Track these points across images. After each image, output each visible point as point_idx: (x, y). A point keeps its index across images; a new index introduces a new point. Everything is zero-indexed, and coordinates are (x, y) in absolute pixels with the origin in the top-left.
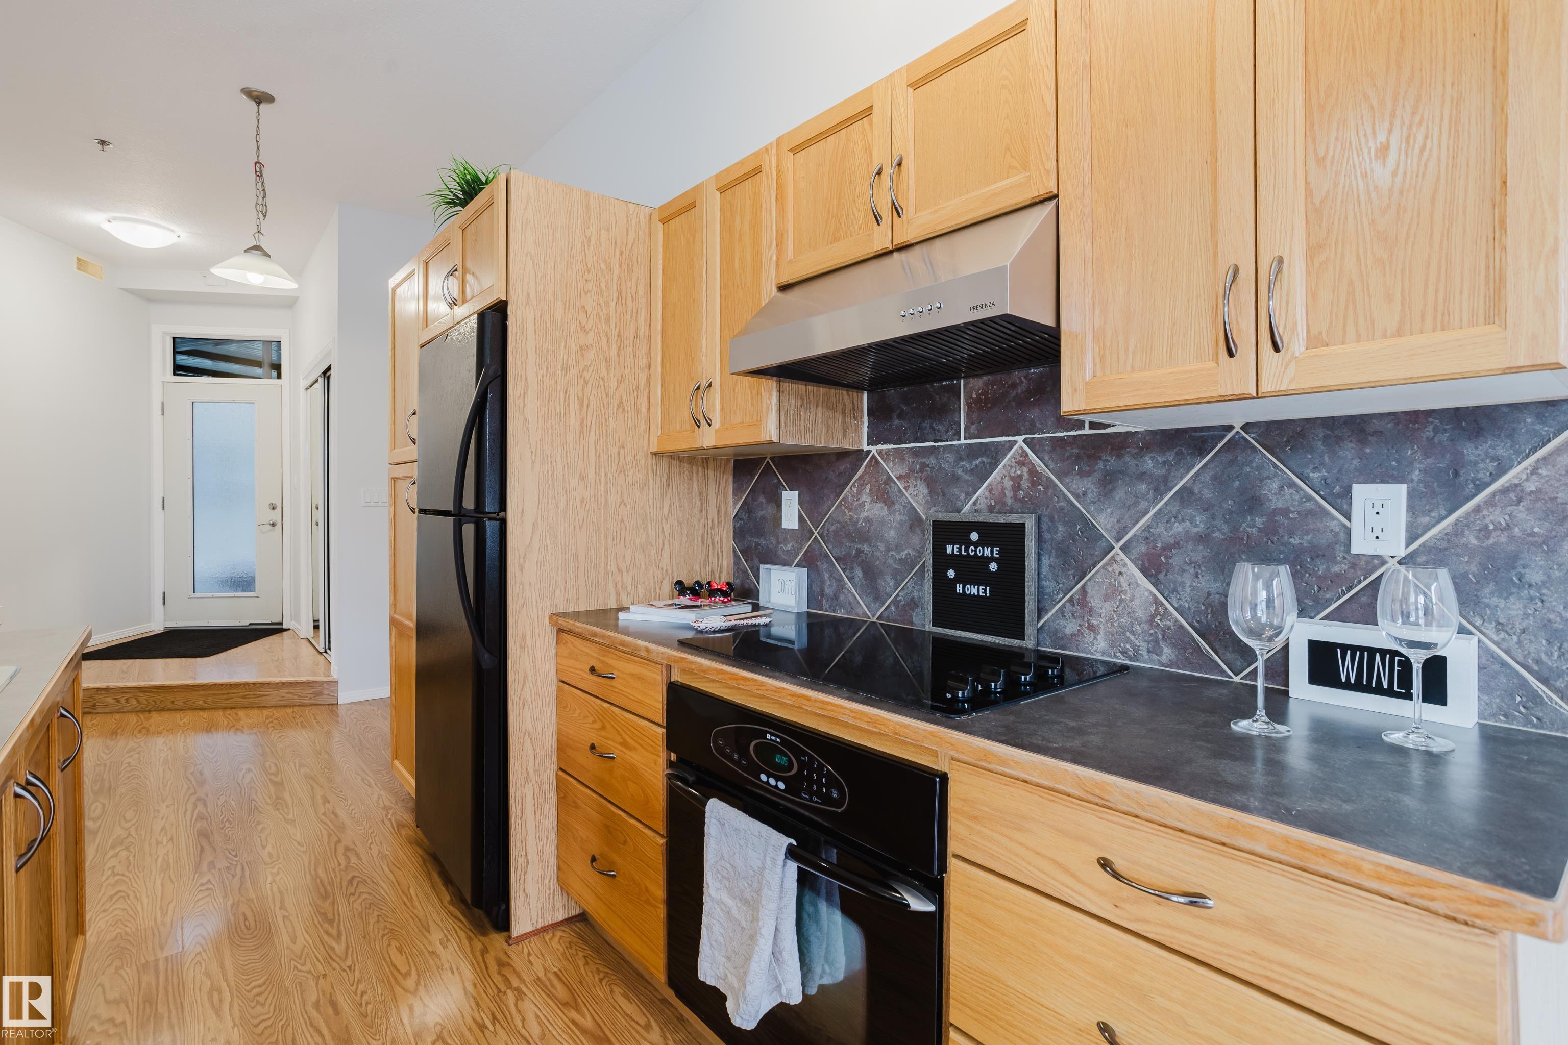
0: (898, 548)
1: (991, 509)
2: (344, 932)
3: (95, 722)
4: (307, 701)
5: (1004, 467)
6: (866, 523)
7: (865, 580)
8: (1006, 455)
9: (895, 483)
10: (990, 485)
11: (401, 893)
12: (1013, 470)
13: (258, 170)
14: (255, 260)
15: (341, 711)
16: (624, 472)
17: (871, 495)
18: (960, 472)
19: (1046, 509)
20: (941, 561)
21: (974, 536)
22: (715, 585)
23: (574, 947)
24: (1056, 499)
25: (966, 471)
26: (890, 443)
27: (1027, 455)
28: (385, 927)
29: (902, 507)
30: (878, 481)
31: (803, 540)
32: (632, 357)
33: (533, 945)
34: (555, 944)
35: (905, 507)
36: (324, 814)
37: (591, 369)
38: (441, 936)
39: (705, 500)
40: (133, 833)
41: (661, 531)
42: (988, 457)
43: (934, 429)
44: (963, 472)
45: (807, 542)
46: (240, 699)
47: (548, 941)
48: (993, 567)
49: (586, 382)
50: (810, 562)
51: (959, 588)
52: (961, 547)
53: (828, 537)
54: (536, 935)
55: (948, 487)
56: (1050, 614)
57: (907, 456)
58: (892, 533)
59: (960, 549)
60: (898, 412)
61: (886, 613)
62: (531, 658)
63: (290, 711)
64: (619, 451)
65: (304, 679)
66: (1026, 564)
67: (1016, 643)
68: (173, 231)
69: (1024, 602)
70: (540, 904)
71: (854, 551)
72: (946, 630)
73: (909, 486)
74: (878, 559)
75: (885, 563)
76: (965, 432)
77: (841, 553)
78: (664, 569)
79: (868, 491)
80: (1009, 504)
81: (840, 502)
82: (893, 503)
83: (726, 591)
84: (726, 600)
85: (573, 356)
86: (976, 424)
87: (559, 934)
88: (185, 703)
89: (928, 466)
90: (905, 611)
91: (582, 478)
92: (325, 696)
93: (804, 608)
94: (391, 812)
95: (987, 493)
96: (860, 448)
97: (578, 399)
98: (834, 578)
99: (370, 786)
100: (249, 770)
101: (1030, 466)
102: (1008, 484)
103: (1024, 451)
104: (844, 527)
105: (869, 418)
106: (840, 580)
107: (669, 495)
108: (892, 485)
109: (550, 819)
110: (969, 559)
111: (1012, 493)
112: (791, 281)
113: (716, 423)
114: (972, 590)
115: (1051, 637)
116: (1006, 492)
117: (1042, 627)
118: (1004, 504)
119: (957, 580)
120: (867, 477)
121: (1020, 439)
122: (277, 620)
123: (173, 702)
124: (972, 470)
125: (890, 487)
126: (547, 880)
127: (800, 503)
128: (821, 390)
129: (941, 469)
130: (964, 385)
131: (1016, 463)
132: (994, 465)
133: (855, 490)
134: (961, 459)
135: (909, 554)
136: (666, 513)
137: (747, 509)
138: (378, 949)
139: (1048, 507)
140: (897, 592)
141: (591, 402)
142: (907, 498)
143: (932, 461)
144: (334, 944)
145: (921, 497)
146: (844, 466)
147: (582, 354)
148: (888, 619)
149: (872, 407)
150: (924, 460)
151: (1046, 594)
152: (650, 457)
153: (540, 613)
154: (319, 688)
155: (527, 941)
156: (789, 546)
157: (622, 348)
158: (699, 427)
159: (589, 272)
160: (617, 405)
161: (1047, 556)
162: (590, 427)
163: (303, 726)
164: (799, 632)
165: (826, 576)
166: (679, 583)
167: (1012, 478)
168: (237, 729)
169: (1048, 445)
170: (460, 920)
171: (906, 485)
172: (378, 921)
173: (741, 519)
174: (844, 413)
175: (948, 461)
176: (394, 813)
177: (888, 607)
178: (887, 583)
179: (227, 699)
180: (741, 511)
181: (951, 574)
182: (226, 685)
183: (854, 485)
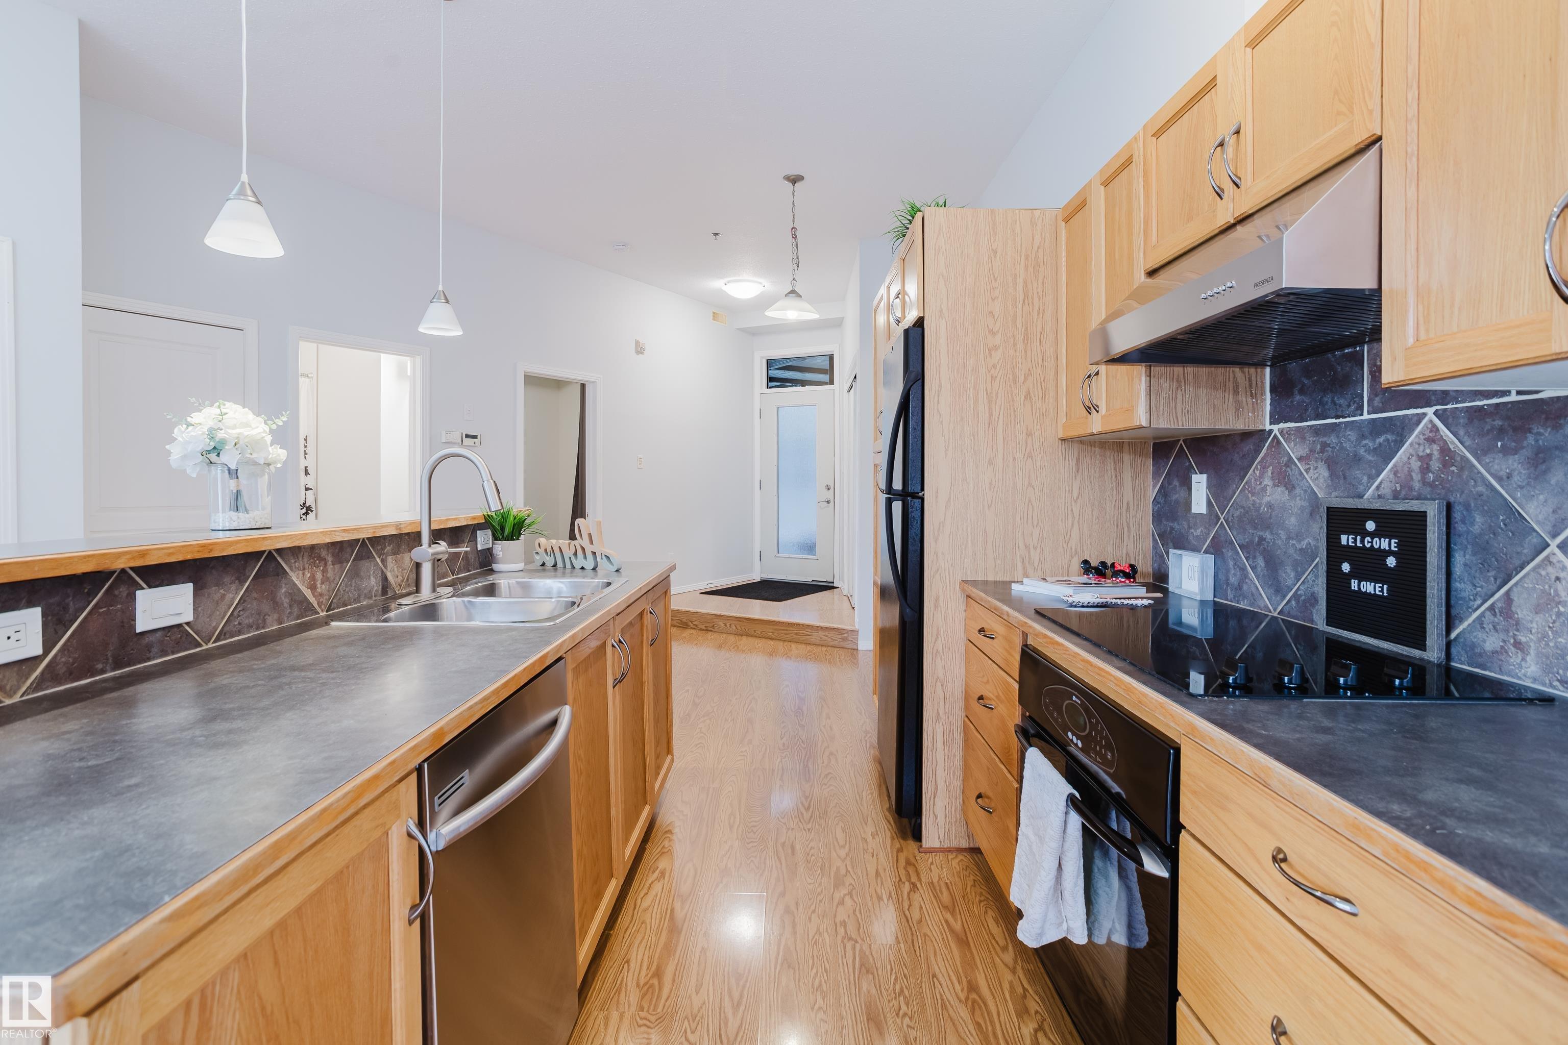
0: (1299, 537)
1: (1396, 496)
2: (812, 808)
3: (712, 637)
4: (837, 643)
5: (1411, 444)
6: (1268, 509)
7: (1267, 570)
8: (1413, 430)
9: (1296, 465)
10: (1395, 466)
11: (856, 792)
12: (1422, 448)
13: (793, 233)
14: (792, 301)
15: (860, 655)
16: (1032, 457)
17: (1272, 478)
18: (1362, 451)
19: (1461, 495)
20: (1335, 553)
21: (1370, 526)
22: (1118, 566)
23: (969, 870)
24: (1472, 482)
25: (1368, 451)
26: (1291, 421)
27: (1437, 430)
28: (839, 812)
29: (1302, 492)
30: (1279, 463)
31: (1210, 525)
32: (1039, 351)
33: (937, 858)
34: (955, 863)
35: (1305, 491)
36: (824, 726)
37: (998, 367)
38: (874, 830)
39: (1120, 484)
40: (715, 710)
41: (1069, 512)
42: (1393, 433)
43: (1335, 404)
44: (1365, 451)
45: (1214, 528)
46: (794, 635)
47: (950, 860)
48: (1391, 562)
49: (994, 378)
50: (1216, 548)
51: (1354, 585)
52: (1356, 537)
53: (1233, 523)
54: (942, 852)
55: (1349, 469)
56: (1465, 625)
57: (1307, 435)
58: (1293, 520)
59: (1355, 540)
60: (1299, 386)
61: (1287, 607)
62: (943, 617)
63: (824, 649)
64: (1026, 439)
65: (835, 626)
66: (1428, 560)
67: (1416, 653)
68: (761, 283)
69: (1425, 606)
70: (947, 827)
71: (1257, 539)
72: (1340, 631)
73: (1309, 469)
74: (1280, 548)
75: (1285, 553)
76: (1369, 405)
77: (1245, 540)
78: (1073, 548)
79: (1270, 474)
80: (1417, 488)
81: (1244, 486)
82: (1294, 487)
83: (1129, 573)
84: (1127, 581)
85: (982, 356)
86: (1381, 396)
87: (960, 857)
88: (761, 632)
89: (1329, 445)
90: (1306, 607)
91: (991, 463)
92: (849, 642)
93: (1210, 597)
94: (868, 735)
95: (1392, 476)
96: (1261, 427)
97: (987, 394)
98: (1238, 566)
99: (861, 713)
100: (787, 686)
101: (1441, 443)
102: (1416, 464)
103: (1434, 426)
104: (1247, 512)
105: (1271, 395)
106: (1243, 569)
107: (1079, 478)
108: (1293, 467)
109: (958, 757)
110: (1365, 552)
111: (1419, 476)
112: (1155, 267)
113: (1103, 409)
114: (1369, 587)
115: (1466, 652)
116: (1414, 475)
117: (1456, 638)
118: (1411, 489)
119: (1352, 575)
120: (1269, 459)
121: (1430, 411)
122: (831, 580)
123: (755, 631)
124: (1375, 449)
125: (1291, 470)
126: (953, 809)
127: (1209, 487)
128: (1204, 371)
129: (1342, 448)
130: (1368, 352)
131: (1424, 439)
132: (1400, 443)
133: (1258, 473)
134: (1363, 437)
135: (1310, 544)
136: (1075, 495)
137: (1163, 492)
138: (830, 824)
139: (1463, 492)
140: (1298, 585)
141: (1000, 395)
142: (1307, 481)
143: (1332, 439)
144: (804, 813)
145: (1322, 480)
146: (1248, 446)
147: (990, 354)
148: (1289, 615)
149: (1274, 382)
150: (1325, 439)
151: (1462, 599)
152: (1060, 442)
153: (951, 579)
154: (846, 635)
155: (933, 854)
156: (1199, 531)
157: (1029, 345)
158: (1090, 414)
159: (996, 280)
160: (1025, 397)
161: (1462, 552)
162: (998, 418)
163: (830, 662)
164: (1202, 621)
165: (1231, 563)
166: (1086, 562)
167: (1420, 458)
168: (788, 656)
169: (1463, 418)
170: (890, 824)
171: (1307, 467)
172: (835, 807)
173: (1158, 503)
174: (1236, 392)
175: (1349, 440)
176: (870, 737)
177: (1289, 601)
178: (1287, 574)
179: (786, 634)
180: (1159, 494)
181: (1346, 567)
182: (786, 623)
183: (1256, 467)
